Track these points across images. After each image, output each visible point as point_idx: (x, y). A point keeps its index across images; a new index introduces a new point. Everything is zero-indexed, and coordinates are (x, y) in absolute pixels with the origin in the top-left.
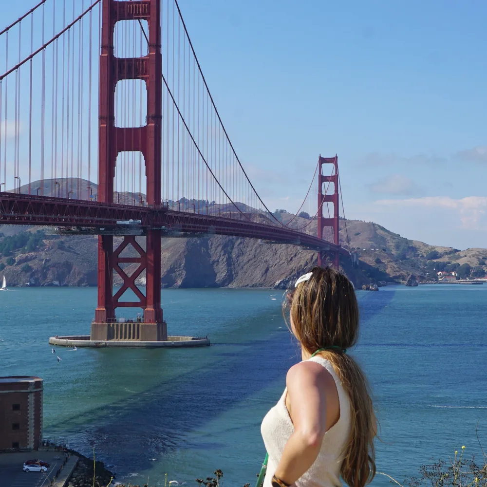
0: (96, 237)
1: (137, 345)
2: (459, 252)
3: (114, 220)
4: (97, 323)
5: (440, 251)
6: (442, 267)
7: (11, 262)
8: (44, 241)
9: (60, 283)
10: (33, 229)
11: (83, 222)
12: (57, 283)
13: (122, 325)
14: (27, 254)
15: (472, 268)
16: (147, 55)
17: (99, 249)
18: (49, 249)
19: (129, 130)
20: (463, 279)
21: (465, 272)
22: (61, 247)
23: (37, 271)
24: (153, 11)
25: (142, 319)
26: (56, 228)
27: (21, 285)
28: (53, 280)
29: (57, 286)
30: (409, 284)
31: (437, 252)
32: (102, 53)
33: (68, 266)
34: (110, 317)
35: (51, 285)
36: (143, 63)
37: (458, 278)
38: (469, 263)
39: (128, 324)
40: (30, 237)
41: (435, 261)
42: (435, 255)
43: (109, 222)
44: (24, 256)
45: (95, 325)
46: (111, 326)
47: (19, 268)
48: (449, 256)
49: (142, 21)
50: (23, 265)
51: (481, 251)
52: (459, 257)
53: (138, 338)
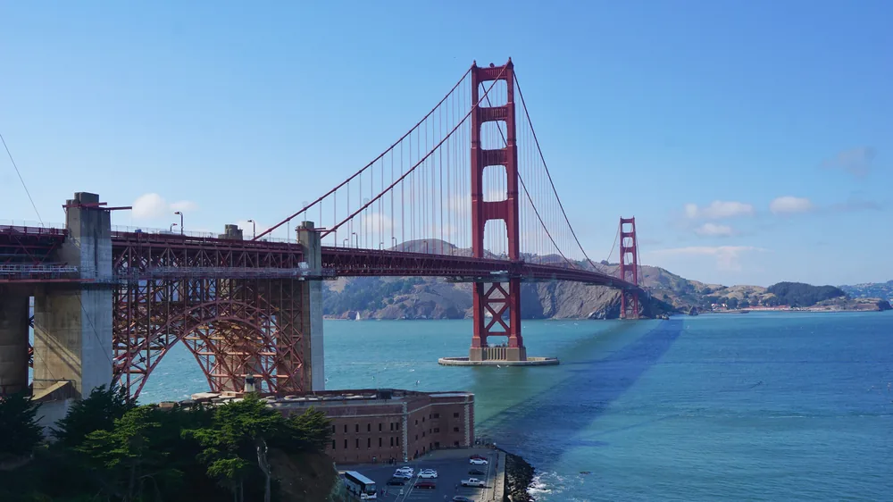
0: (473, 283)
3: (488, 271)
4: (474, 348)
7: (391, 302)
9: (427, 317)
12: (425, 317)
13: (492, 349)
14: (402, 296)
16: (506, 146)
18: (418, 292)
23: (410, 308)
24: (510, 114)
25: (507, 344)
27: (399, 318)
28: (421, 314)
29: (424, 319)
30: (692, 314)
32: (472, 147)
33: (433, 304)
34: (484, 344)
35: (420, 318)
36: (503, 153)
39: (497, 348)
40: (404, 284)
44: (400, 297)
45: (472, 349)
46: (485, 350)
47: (397, 306)
49: (502, 121)
50: (400, 304)
53: (505, 358)
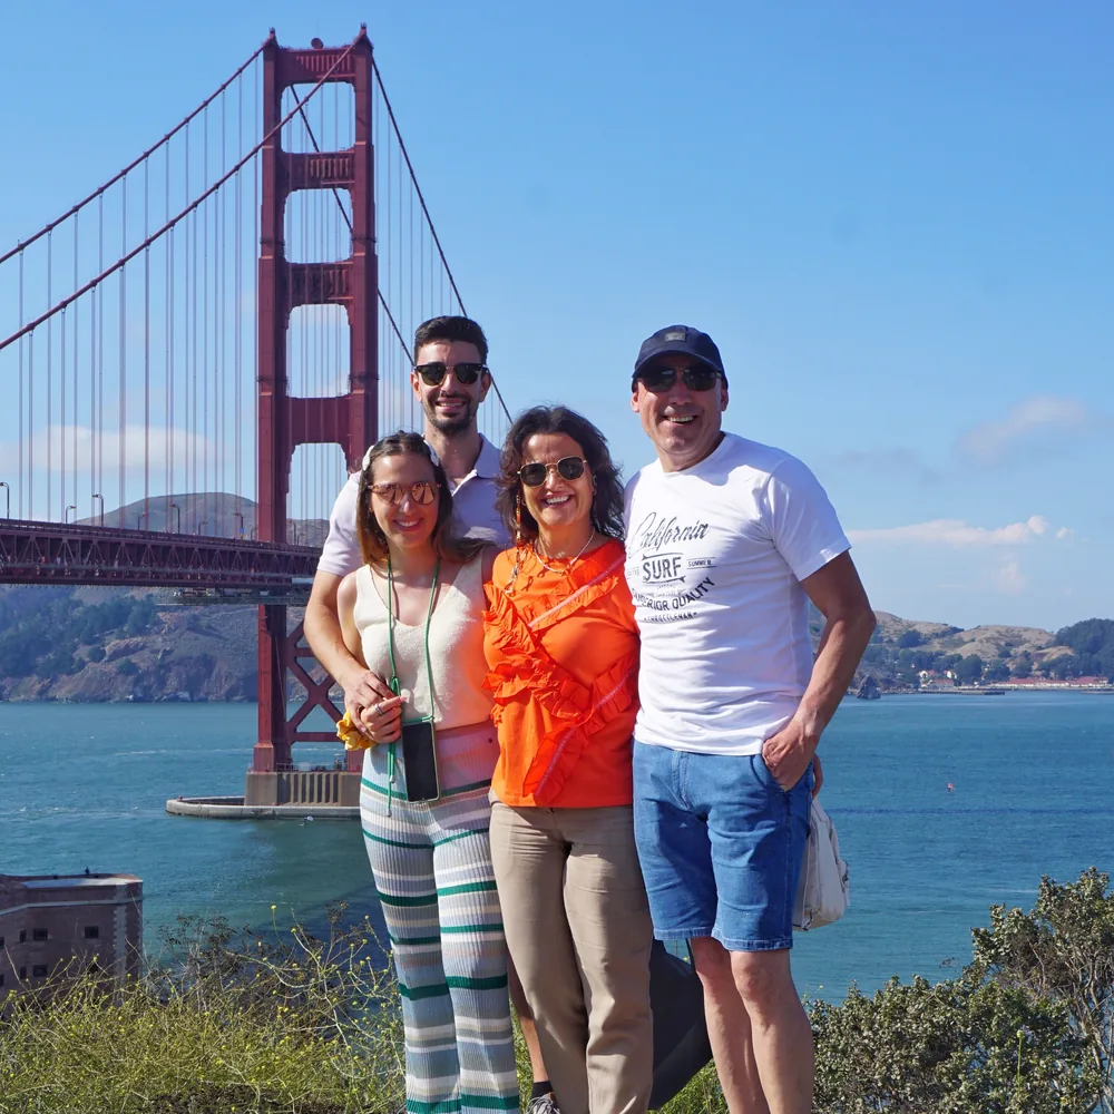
0: (255, 608)
1: (335, 813)
2: (961, 633)
3: (286, 575)
4: (256, 773)
5: (924, 631)
6: (928, 662)
7: (98, 656)
8: (160, 614)
9: (191, 696)
10: (139, 593)
11: (225, 579)
12: (185, 695)
13: (304, 776)
14: (127, 641)
15: (985, 664)
16: (348, 257)
17: (260, 631)
18: (170, 631)
19: (315, 402)
20: (967, 683)
21: (972, 670)
22: (194, 626)
23: (146, 673)
25: (343, 764)
26: (175, 592)
27: (118, 699)
28: (177, 690)
29: (184, 701)
30: (864, 696)
31: (919, 634)
32: (262, 255)
33: (208, 663)
34: (282, 761)
35: (174, 699)
36: (340, 273)
37: (958, 683)
38: (979, 654)
39: (317, 774)
40: (133, 608)
41: (914, 650)
42: (912, 638)
43: (277, 580)
44: (122, 643)
45: (253, 776)
46: (284, 777)
47: (112, 667)
48: (941, 640)
49: (339, 190)
50: (121, 661)
51: (1003, 631)
52: (961, 643)
53: (335, 800)
